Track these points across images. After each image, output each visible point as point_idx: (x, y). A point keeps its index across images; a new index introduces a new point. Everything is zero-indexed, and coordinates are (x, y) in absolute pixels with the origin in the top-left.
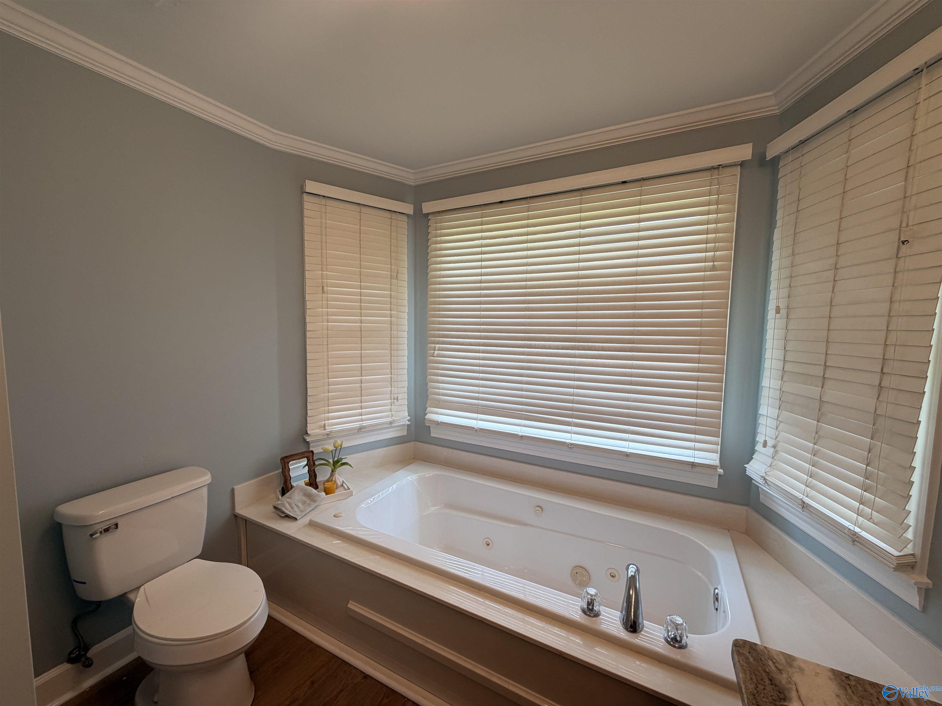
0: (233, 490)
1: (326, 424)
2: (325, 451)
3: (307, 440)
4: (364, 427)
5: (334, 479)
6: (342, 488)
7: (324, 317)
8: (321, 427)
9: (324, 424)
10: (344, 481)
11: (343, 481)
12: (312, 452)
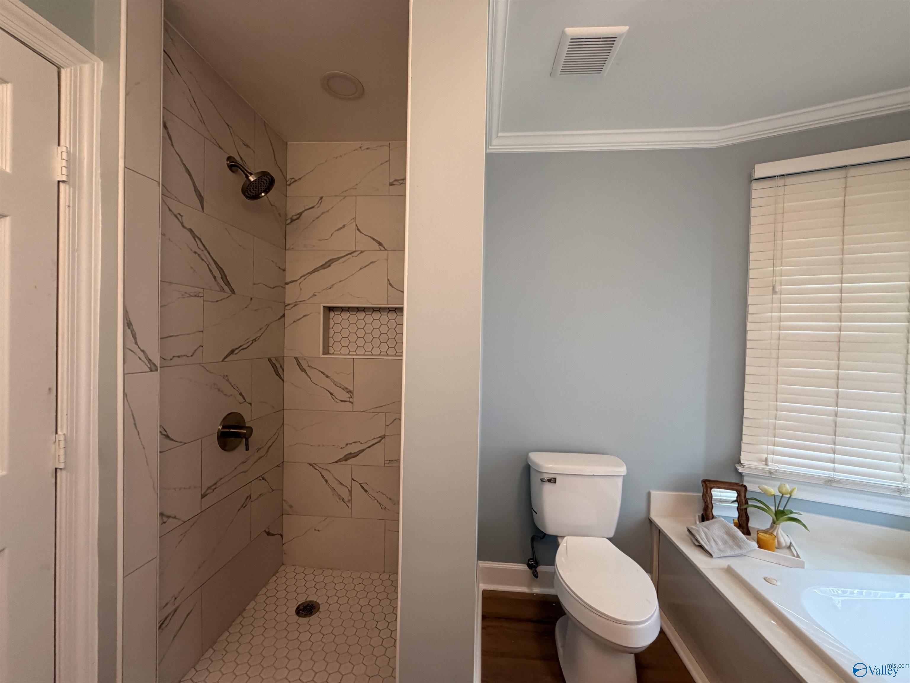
0: (649, 494)
1: (769, 460)
2: (765, 493)
3: (739, 471)
4: (838, 481)
5: (775, 533)
6: (787, 551)
7: (774, 324)
8: (760, 460)
9: (766, 459)
10: (793, 543)
11: (791, 543)
12: (745, 487)
